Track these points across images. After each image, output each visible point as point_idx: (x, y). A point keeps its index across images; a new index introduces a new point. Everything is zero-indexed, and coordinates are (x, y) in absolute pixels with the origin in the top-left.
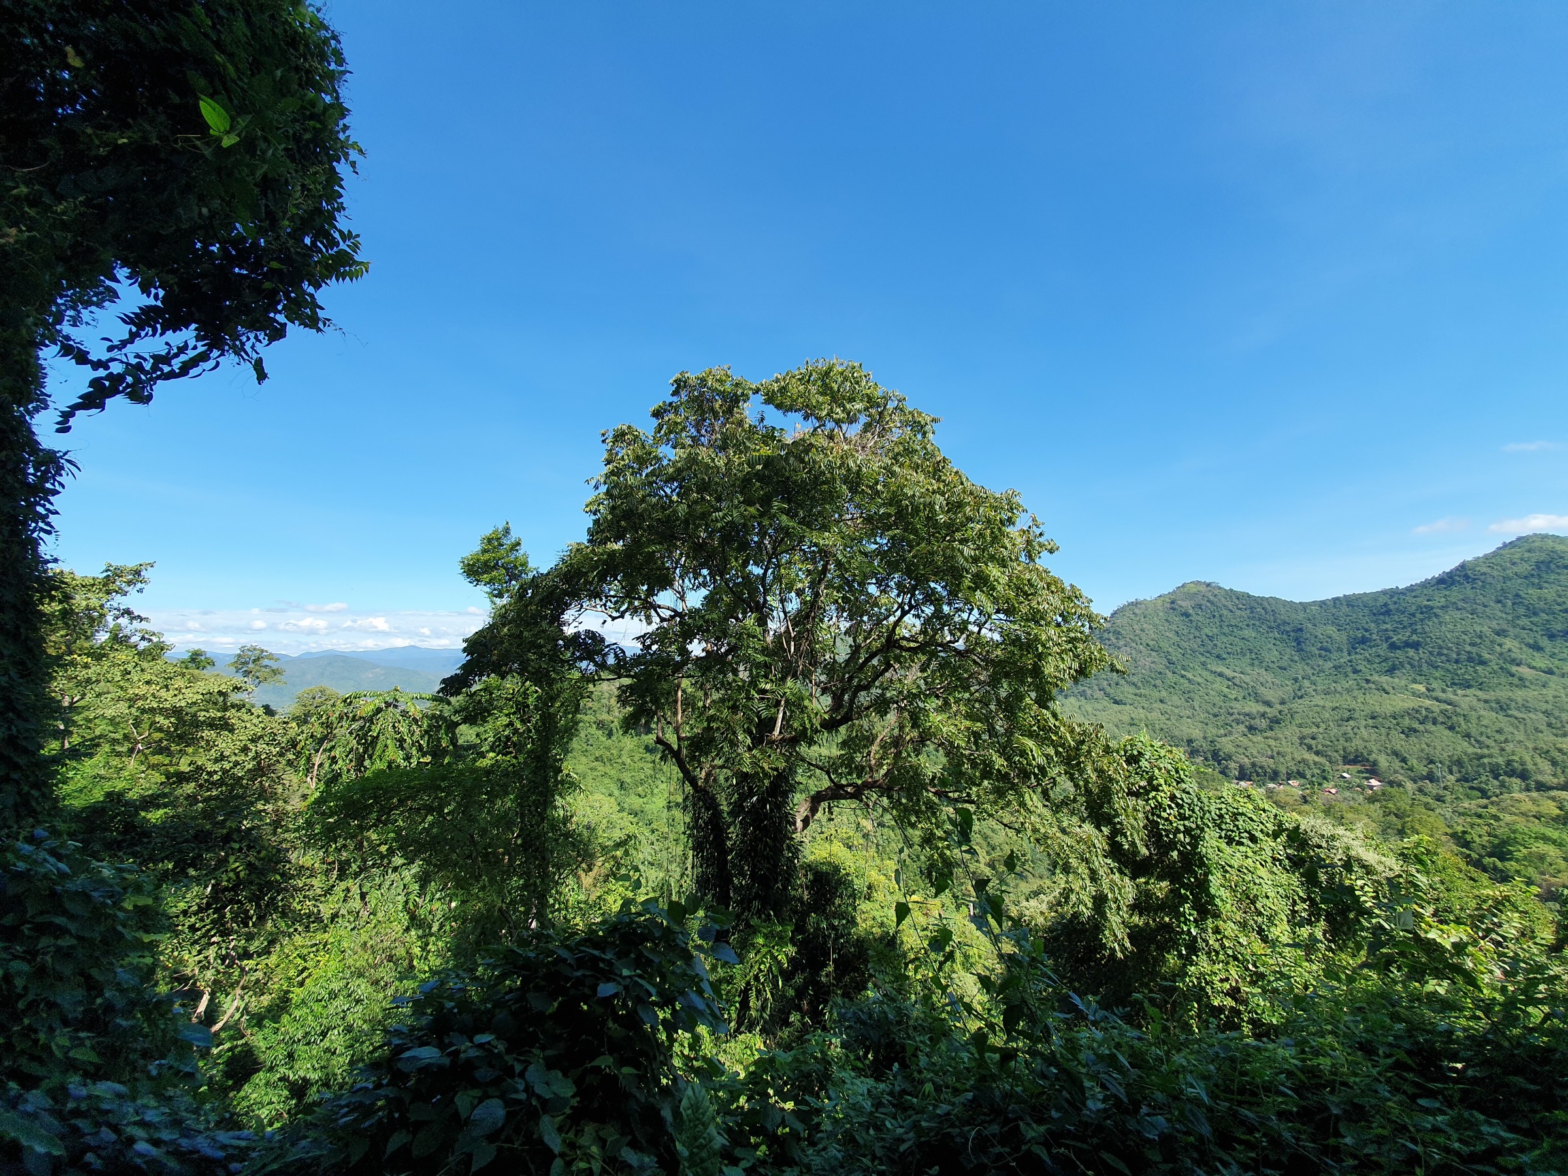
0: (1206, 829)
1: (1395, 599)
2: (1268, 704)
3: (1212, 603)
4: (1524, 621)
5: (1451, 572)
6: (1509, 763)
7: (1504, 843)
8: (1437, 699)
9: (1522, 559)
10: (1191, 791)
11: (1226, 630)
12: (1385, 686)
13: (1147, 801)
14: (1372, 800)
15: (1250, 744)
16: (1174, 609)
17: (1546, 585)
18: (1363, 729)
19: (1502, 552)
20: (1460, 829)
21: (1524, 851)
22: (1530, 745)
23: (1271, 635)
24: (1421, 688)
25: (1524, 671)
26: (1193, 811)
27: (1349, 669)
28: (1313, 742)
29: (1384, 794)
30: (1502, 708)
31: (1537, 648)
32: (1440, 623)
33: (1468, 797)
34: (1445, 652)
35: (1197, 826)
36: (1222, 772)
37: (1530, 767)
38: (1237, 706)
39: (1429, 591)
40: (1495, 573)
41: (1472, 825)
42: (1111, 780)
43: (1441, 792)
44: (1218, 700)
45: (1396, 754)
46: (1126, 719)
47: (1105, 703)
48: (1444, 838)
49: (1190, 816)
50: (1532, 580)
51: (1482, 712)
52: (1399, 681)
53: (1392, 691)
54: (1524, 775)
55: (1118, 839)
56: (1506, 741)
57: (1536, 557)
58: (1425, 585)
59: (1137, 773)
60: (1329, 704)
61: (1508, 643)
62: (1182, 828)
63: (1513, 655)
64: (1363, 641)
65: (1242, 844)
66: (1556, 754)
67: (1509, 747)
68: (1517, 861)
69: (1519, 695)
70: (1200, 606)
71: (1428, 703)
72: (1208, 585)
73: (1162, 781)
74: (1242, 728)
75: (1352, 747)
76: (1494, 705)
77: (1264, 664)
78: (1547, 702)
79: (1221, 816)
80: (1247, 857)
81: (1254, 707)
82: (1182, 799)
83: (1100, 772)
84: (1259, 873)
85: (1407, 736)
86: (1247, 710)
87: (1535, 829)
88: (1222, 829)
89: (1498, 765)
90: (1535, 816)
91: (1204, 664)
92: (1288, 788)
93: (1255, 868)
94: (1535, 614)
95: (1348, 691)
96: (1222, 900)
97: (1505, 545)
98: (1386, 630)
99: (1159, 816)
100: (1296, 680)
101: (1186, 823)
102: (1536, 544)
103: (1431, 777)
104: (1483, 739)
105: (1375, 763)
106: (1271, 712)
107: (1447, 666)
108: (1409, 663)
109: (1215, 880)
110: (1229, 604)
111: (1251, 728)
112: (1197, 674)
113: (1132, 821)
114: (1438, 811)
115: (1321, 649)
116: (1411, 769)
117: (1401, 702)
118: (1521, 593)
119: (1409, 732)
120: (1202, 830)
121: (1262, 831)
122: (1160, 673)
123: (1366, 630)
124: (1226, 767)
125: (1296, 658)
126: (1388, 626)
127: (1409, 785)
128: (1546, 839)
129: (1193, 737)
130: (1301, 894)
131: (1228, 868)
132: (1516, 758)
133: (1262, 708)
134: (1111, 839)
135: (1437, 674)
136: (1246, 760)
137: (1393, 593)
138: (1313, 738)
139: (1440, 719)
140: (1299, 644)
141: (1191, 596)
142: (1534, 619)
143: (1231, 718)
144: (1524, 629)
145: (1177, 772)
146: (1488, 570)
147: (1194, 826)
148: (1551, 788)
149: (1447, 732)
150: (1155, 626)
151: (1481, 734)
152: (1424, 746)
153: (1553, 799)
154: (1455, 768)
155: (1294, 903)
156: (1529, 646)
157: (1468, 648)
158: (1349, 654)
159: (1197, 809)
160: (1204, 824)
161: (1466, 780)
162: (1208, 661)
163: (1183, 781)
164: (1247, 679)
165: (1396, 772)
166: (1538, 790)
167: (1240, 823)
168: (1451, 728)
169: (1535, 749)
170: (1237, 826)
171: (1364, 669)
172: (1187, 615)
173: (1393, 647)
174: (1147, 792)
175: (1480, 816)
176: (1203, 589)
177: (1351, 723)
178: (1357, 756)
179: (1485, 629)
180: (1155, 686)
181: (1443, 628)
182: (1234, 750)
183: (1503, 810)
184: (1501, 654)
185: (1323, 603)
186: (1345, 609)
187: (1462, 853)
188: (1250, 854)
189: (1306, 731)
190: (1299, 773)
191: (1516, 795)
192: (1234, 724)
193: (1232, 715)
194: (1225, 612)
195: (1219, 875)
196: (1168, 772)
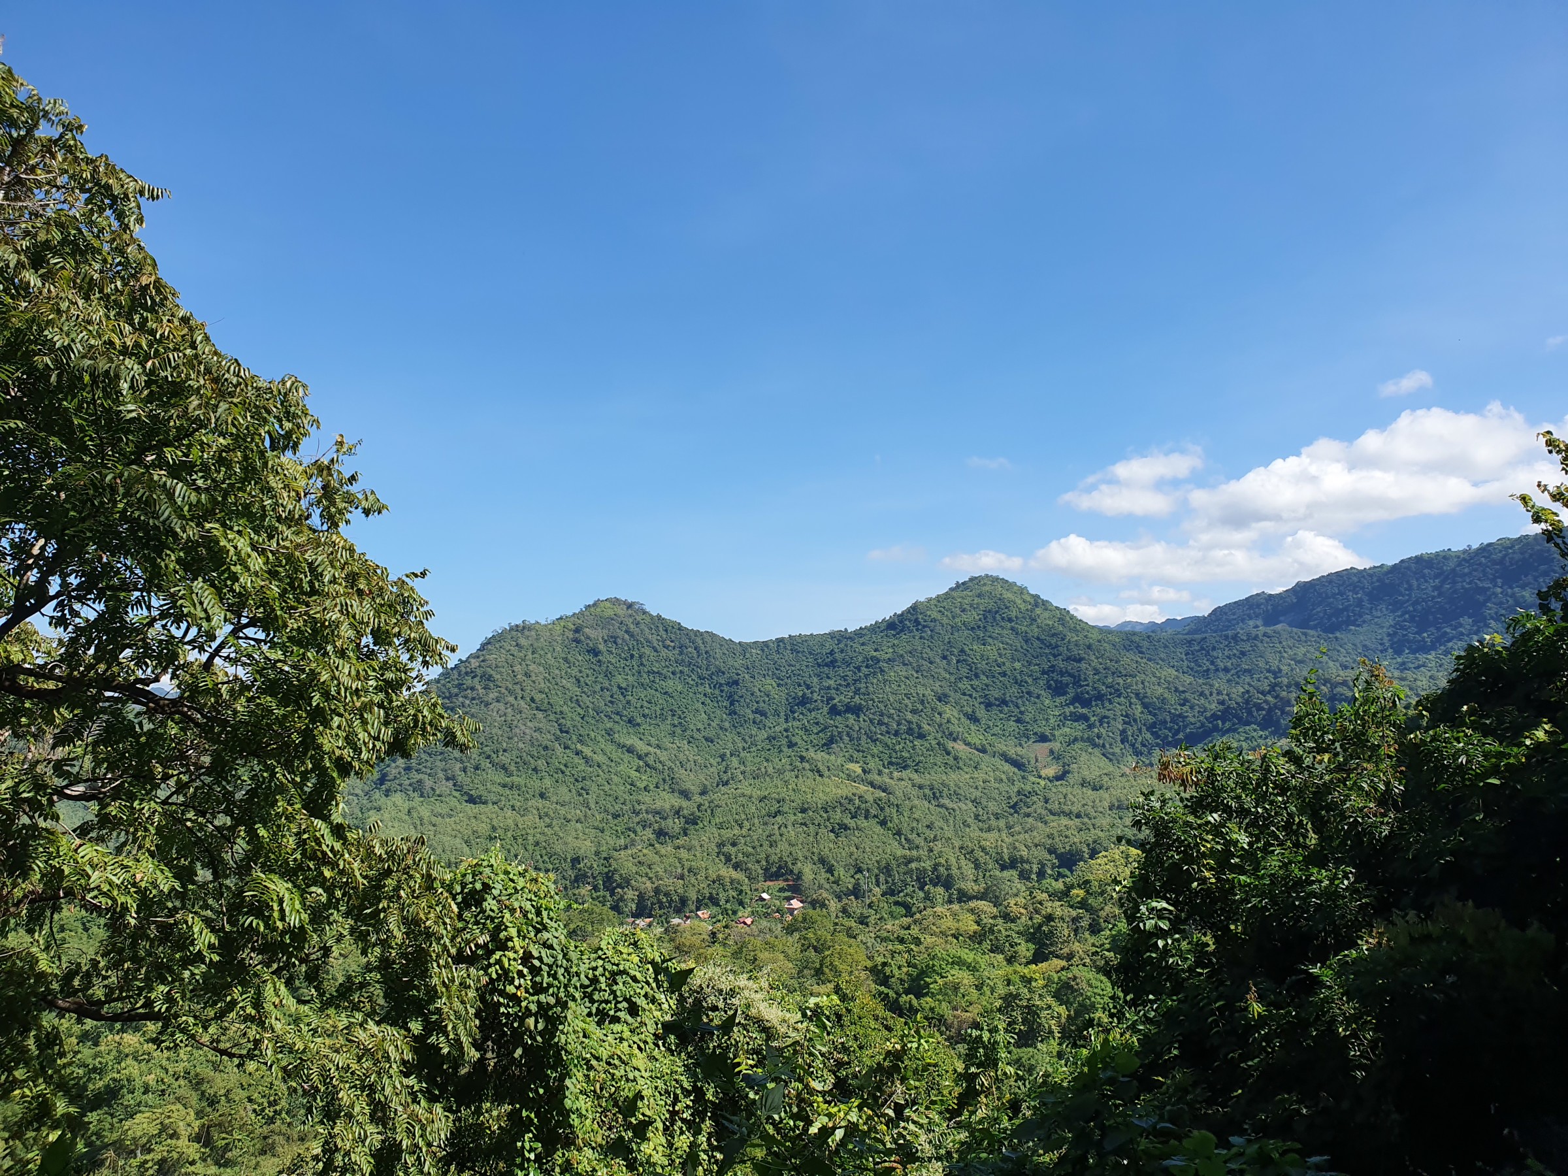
0: (571, 1004)
1: (842, 646)
2: (685, 794)
3: (632, 636)
4: (965, 685)
5: (902, 614)
6: (935, 867)
7: (923, 973)
8: (872, 784)
9: (971, 606)
10: (555, 942)
11: (645, 679)
12: (820, 765)
13: (485, 969)
14: (790, 930)
15: (657, 858)
16: (577, 641)
17: (990, 640)
18: (790, 828)
19: (954, 594)
20: (880, 960)
21: (940, 981)
22: (957, 844)
23: (701, 689)
24: (856, 768)
25: (959, 747)
26: (555, 977)
27: (784, 742)
28: (733, 850)
29: (804, 920)
30: (935, 797)
31: (973, 718)
32: (885, 681)
33: (893, 916)
34: (886, 720)
35: (558, 1000)
36: (615, 908)
37: (955, 871)
38: (646, 798)
39: (877, 638)
40: (945, 621)
41: (893, 953)
42: (429, 935)
43: (866, 912)
44: (621, 790)
45: (822, 861)
46: (484, 828)
47: (453, 802)
48: (863, 975)
49: (550, 985)
50: (978, 632)
51: (916, 802)
52: (835, 759)
53: (826, 773)
54: (948, 884)
55: (432, 1039)
56: (935, 839)
57: (985, 603)
58: (874, 628)
59: (477, 923)
60: (757, 793)
61: (950, 712)
62: (533, 1008)
63: (952, 728)
64: (804, 701)
65: (616, 1020)
66: (979, 854)
67: (938, 846)
68: (933, 995)
69: (953, 777)
70: (614, 639)
71: (863, 788)
72: (630, 606)
73: (513, 932)
74: (648, 834)
75: (775, 854)
76: (927, 791)
77: (688, 732)
78: (976, 788)
79: (594, 981)
80: (622, 1039)
81: (667, 801)
82: (540, 959)
83: (412, 924)
84: (635, 1062)
85: (837, 836)
86: (658, 805)
87: (952, 952)
88: (592, 1001)
89: (925, 870)
90: (954, 936)
91: (609, 732)
92: (696, 922)
93: (631, 1055)
94: (977, 676)
95: (780, 772)
96: (581, 1116)
97: (958, 585)
98: (829, 688)
99: (502, 993)
100: (723, 757)
101: (542, 998)
102: (987, 588)
103: (856, 892)
104: (913, 836)
105: (799, 876)
106: (688, 807)
107: (886, 739)
108: (848, 734)
109: (573, 1085)
110: (654, 639)
111: (661, 834)
112: (598, 750)
113: (457, 1004)
114: (860, 938)
115: (757, 711)
116: (836, 882)
117: (834, 788)
118: (966, 649)
119: (840, 829)
120: (565, 1006)
121: (646, 996)
122: (546, 748)
123: (808, 687)
124: (622, 899)
125: (727, 725)
126: (831, 682)
127: (834, 905)
128: (959, 963)
129: (581, 853)
130: (686, 1085)
131: (594, 1062)
132: (943, 861)
133: (676, 801)
134: (420, 1044)
135: (875, 751)
136: (649, 884)
137: (840, 637)
138: (734, 844)
139: (873, 812)
140: (732, 704)
141: (604, 622)
142: (975, 682)
143: (637, 819)
144: (964, 694)
145: (538, 913)
146: (938, 616)
147: (552, 1001)
148: (971, 898)
149: (878, 829)
150: (547, 668)
151: (912, 830)
152: (853, 849)
153: (972, 911)
154: (882, 878)
155: (676, 1100)
156: (966, 715)
157: (909, 716)
158: (787, 720)
159: (561, 971)
160: (568, 995)
161: (892, 894)
162: (617, 728)
163: (545, 928)
164: (663, 756)
165: (820, 887)
166: (960, 901)
167: (619, 988)
168: (883, 823)
169: (961, 848)
170: (613, 992)
171: (800, 742)
172: (595, 652)
173: (834, 711)
174: (489, 953)
175: (902, 941)
176: (621, 611)
177: (779, 819)
178: (780, 867)
179: (928, 692)
180: (535, 770)
181: (888, 689)
182: (634, 869)
183: (924, 930)
184: (940, 725)
185: (765, 644)
186: (788, 653)
187: (880, 993)
188: (626, 1034)
189: (727, 834)
190: (711, 898)
191: (939, 909)
192: (639, 829)
193: (637, 813)
194: (647, 651)
195: (580, 1076)
196: (525, 914)
